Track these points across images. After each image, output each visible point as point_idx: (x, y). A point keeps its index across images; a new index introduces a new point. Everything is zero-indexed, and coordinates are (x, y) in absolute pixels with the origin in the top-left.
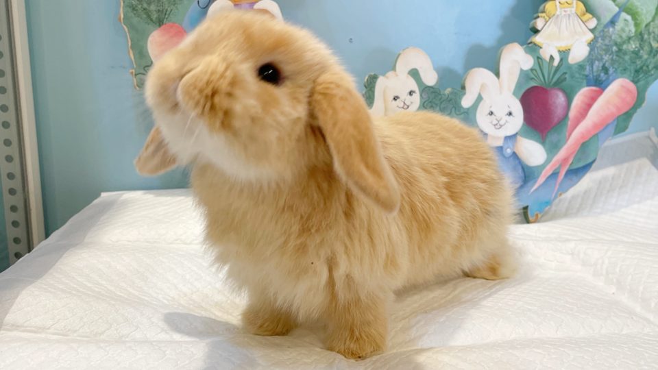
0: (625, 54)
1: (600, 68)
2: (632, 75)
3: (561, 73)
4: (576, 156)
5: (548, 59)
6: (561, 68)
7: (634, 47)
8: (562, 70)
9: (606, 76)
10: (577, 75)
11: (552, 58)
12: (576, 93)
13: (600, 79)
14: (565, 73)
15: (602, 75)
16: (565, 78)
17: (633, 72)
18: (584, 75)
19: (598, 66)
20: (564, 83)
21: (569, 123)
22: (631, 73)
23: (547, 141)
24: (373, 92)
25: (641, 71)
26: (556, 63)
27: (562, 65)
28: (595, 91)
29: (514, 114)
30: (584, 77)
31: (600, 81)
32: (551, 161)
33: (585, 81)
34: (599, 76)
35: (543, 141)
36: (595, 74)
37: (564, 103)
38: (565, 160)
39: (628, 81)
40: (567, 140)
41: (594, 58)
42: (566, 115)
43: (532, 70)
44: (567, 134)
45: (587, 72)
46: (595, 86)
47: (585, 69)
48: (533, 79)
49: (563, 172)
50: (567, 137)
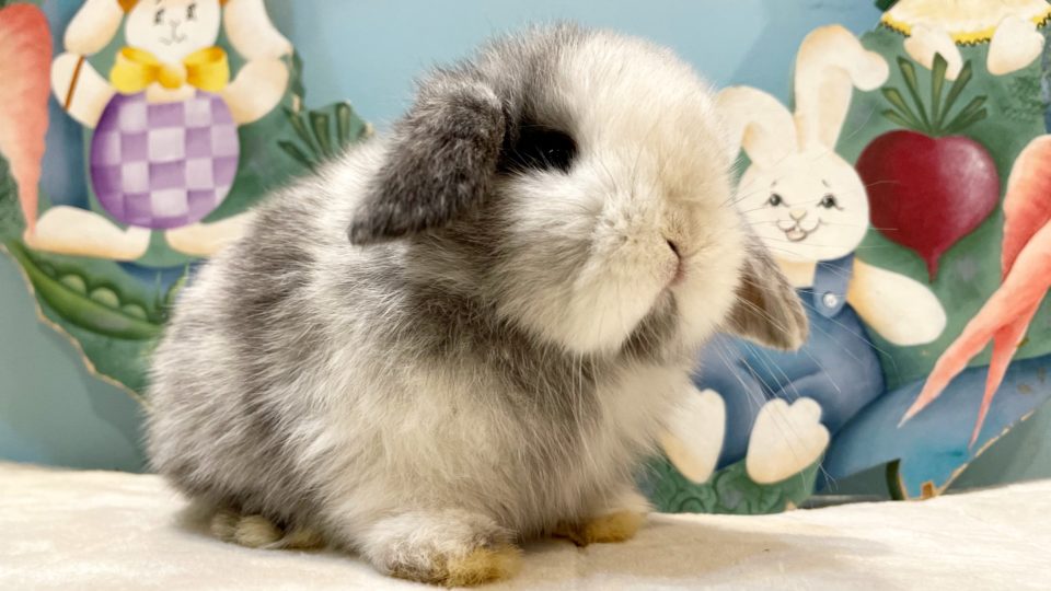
3: (973, 97)
4: (1033, 321)
5: (928, 63)
6: (967, 87)
8: (973, 90)
10: (1018, 104)
11: (939, 60)
12: (1019, 150)
14: (984, 99)
16: (985, 111)
18: (1034, 104)
20: (980, 123)
21: (1006, 228)
23: (946, 274)
26: (954, 71)
27: (970, 77)
29: (840, 202)
30: (1038, 108)
32: (959, 333)
33: (1041, 120)
35: (932, 279)
37: (986, 176)
38: (1003, 332)
40: (1006, 276)
42: (994, 210)
43: (885, 90)
44: (1003, 260)
45: (1042, 97)
47: (1039, 87)
48: (891, 111)
49: (1000, 367)
50: (1004, 267)
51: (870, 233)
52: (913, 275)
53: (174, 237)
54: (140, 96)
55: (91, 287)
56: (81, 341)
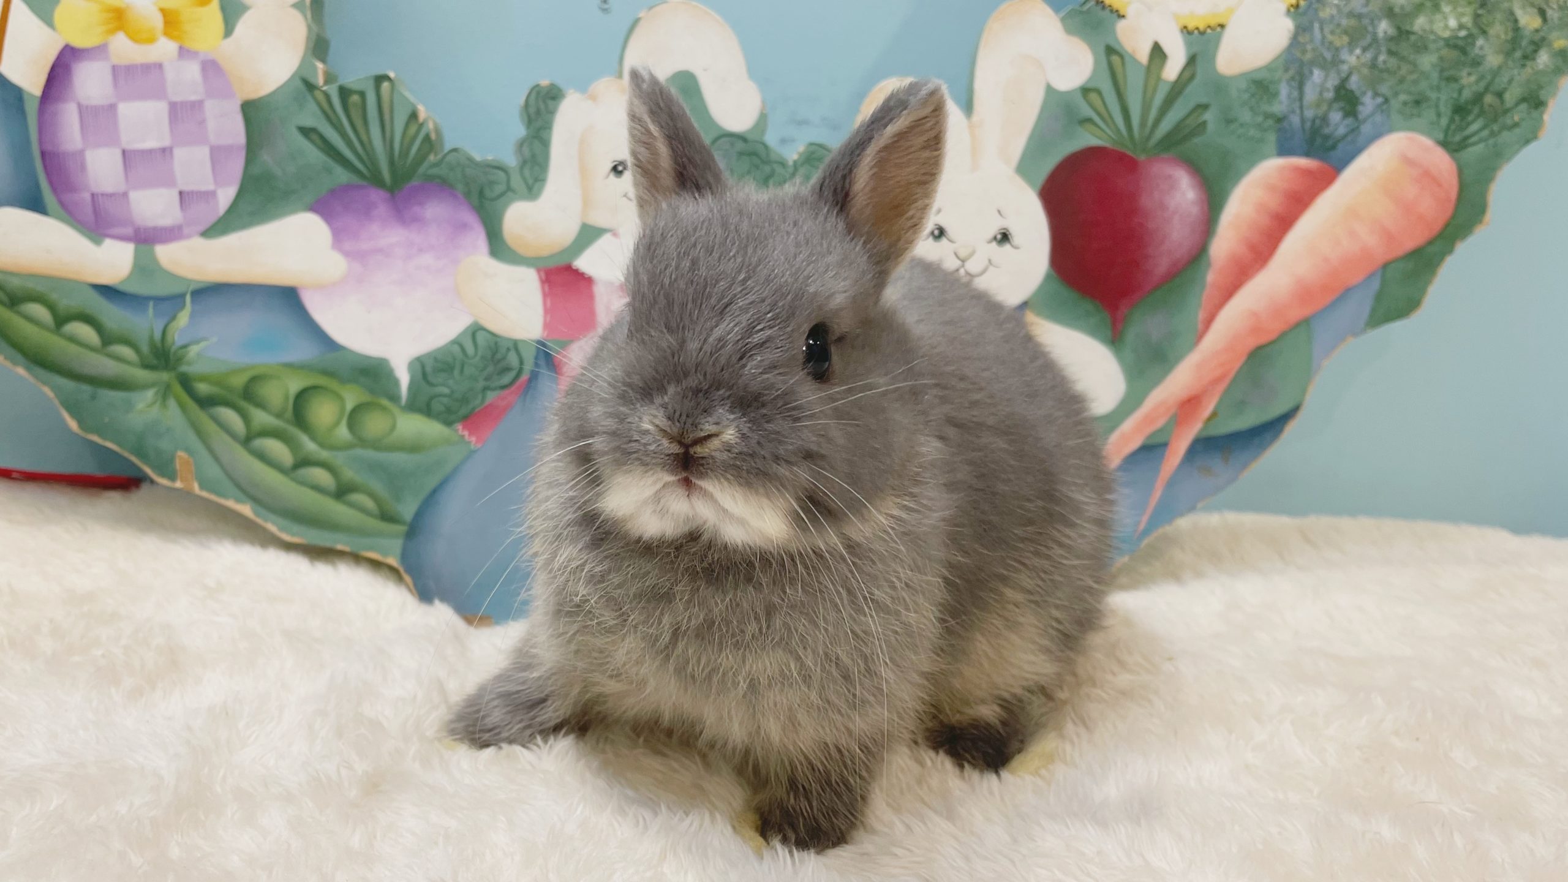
0: (1422, 47)
1: (1330, 95)
2: (1444, 121)
3: (1191, 105)
4: (1227, 391)
5: (1143, 54)
6: (1189, 89)
7: (1453, 23)
8: (1194, 95)
9: (1350, 120)
10: (1246, 116)
11: (1158, 52)
12: (1238, 176)
13: (1326, 131)
14: (1205, 107)
15: (1336, 116)
16: (1204, 123)
17: (1446, 110)
18: (1268, 116)
19: (1323, 89)
20: (1196, 140)
21: (1211, 277)
22: (1439, 115)
23: (1132, 333)
24: (546, 144)
25: (1476, 110)
26: (1172, 70)
27: (1192, 77)
28: (1306, 172)
29: (1016, 237)
30: (1270, 122)
31: (1327, 137)
32: (1138, 405)
33: (1272, 138)
34: (1324, 119)
35: (1114, 338)
36: (1309, 114)
37: (1195, 210)
38: (1189, 404)
39: (1427, 142)
40: (1200, 337)
41: (1308, 56)
42: (1199, 253)
43: (1085, 91)
44: (1201, 315)
45: (1278, 107)
46: (1307, 154)
47: (1275, 95)
48: (1089, 120)
49: (1181, 445)
50: (1200, 326)
51: (1048, 278)
52: (1093, 333)
53: (167, 254)
54: (99, 51)
55: (61, 320)
56: (55, 389)
